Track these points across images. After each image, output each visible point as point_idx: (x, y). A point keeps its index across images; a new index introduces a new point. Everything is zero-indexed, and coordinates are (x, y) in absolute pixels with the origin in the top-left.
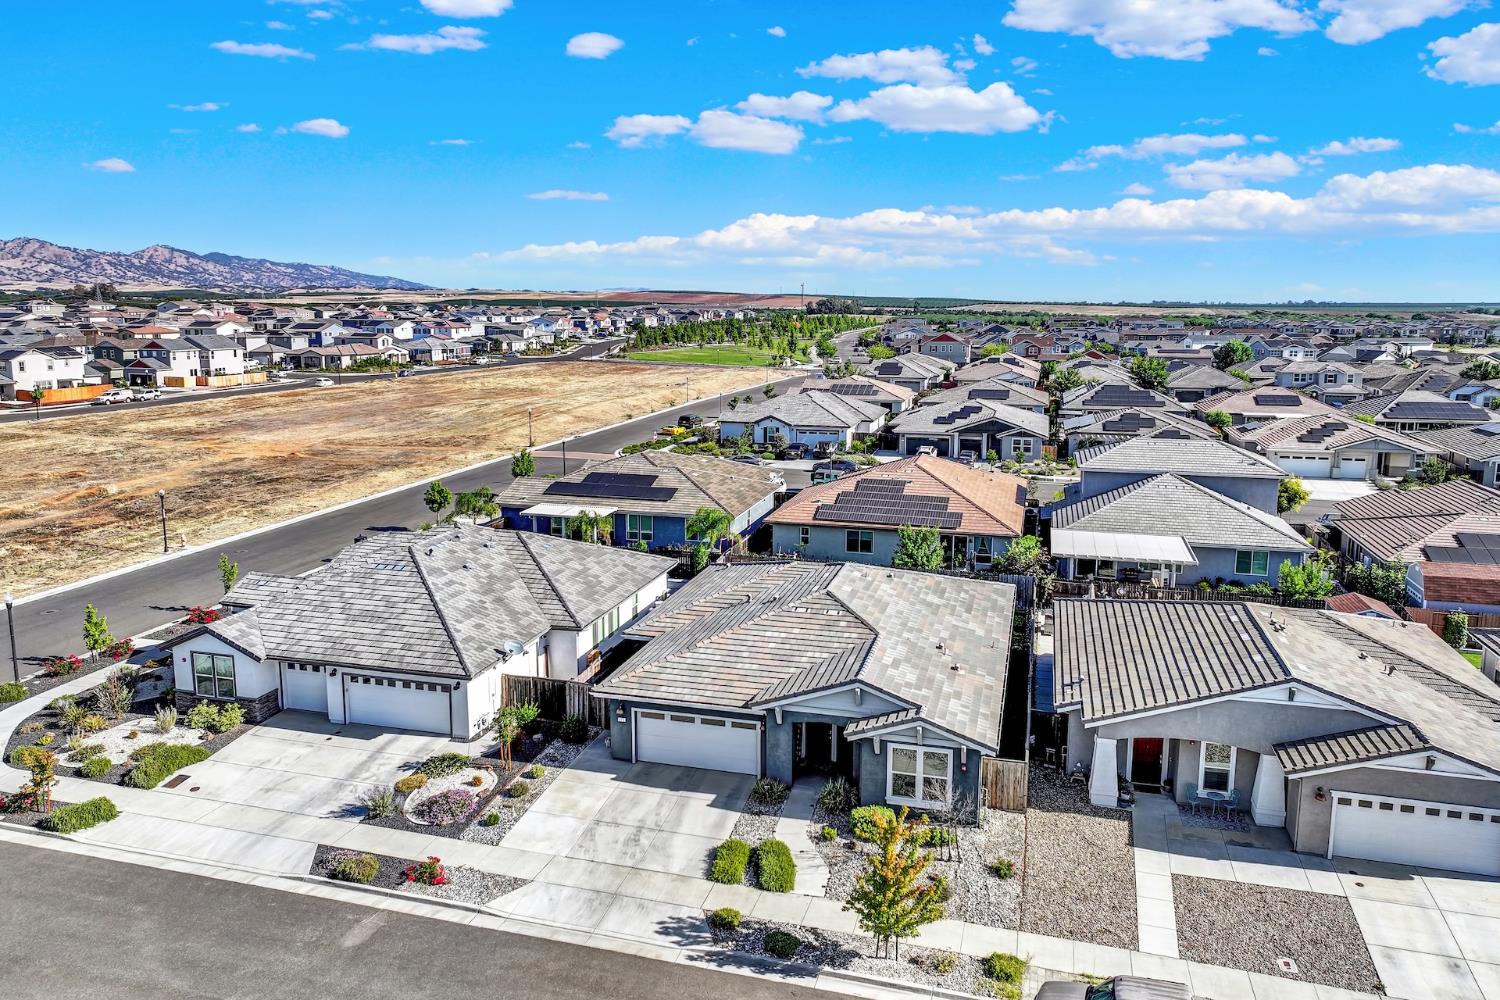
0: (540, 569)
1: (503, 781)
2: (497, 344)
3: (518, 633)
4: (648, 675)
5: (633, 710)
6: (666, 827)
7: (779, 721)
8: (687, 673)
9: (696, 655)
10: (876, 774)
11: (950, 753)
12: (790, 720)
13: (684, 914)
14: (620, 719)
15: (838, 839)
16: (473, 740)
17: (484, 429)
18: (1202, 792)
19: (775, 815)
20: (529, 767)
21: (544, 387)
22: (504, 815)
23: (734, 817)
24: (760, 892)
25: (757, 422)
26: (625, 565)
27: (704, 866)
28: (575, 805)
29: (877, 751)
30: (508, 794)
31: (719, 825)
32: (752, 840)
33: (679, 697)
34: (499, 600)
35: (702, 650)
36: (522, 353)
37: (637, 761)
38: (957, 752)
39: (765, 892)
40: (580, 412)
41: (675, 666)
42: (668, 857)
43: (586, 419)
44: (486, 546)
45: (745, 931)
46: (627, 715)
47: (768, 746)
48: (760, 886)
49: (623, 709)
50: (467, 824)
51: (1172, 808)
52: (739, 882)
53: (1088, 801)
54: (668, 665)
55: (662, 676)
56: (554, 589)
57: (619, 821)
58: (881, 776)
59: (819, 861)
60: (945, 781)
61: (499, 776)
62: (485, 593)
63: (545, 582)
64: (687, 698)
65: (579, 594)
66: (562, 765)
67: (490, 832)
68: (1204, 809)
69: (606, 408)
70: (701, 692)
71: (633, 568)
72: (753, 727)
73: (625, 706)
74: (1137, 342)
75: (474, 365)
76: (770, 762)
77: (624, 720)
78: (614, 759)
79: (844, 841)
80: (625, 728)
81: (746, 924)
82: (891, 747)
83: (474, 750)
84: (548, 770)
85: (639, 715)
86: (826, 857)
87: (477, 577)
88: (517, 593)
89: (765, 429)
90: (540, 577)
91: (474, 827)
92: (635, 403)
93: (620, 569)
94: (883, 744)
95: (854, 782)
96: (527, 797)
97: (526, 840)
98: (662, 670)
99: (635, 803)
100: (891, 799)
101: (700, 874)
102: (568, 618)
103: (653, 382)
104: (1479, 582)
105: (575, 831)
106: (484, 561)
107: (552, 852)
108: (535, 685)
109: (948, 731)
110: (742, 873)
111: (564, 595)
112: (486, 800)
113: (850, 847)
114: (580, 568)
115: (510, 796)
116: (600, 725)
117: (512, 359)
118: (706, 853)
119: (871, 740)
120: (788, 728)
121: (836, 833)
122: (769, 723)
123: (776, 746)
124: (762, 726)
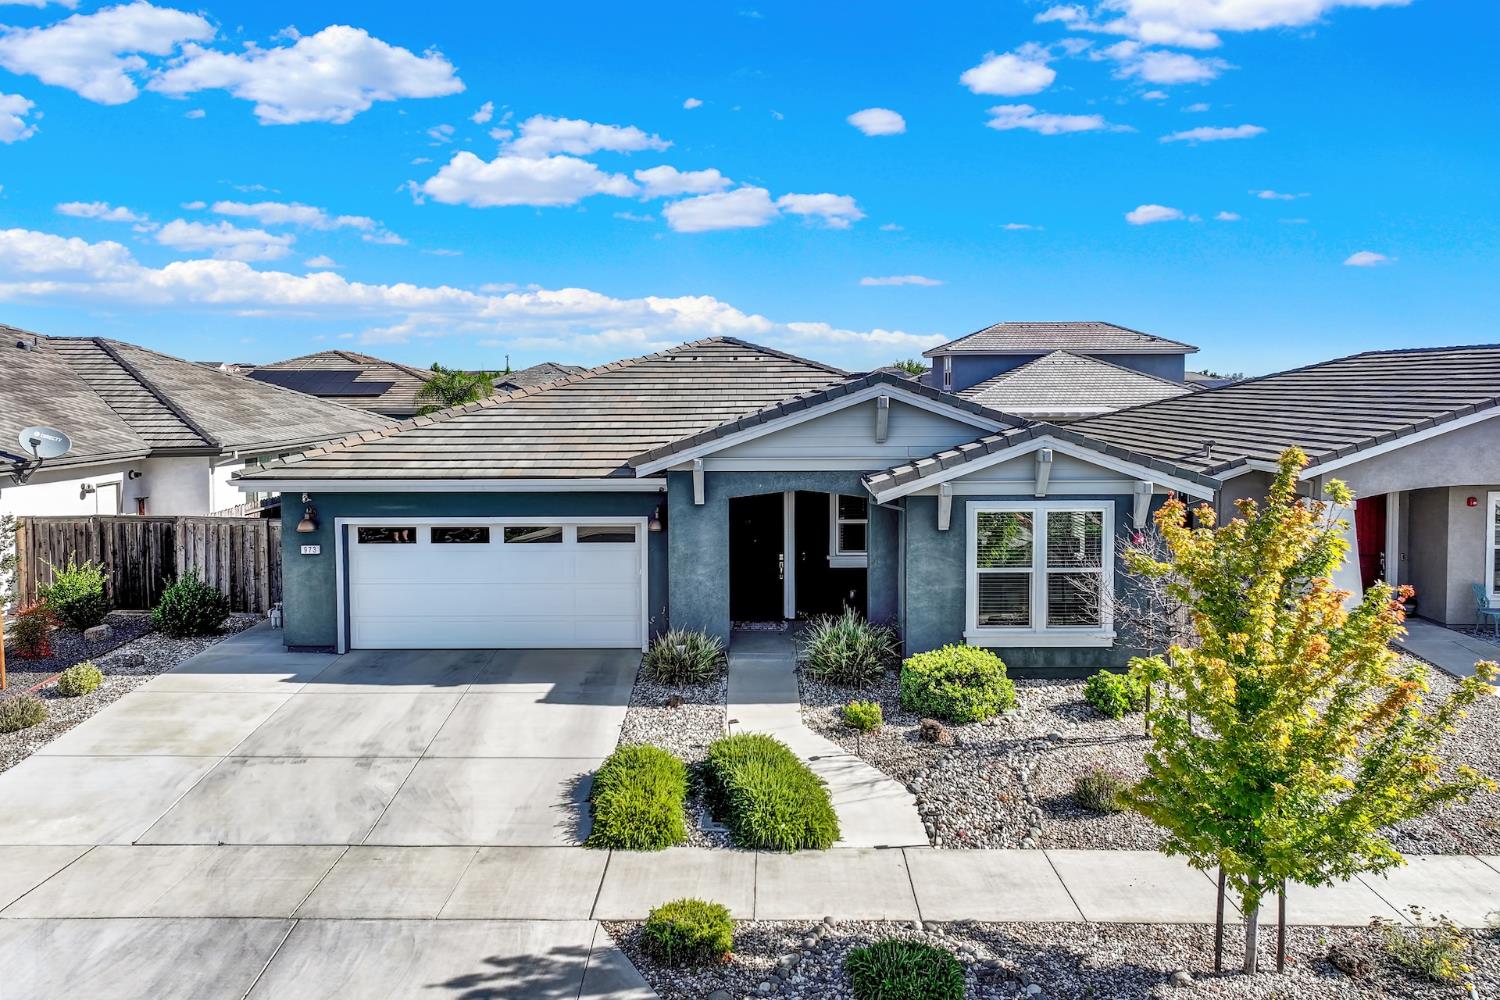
4: (377, 448)
5: (338, 520)
6: (439, 749)
7: (699, 499)
8: (462, 441)
10: (941, 581)
11: (1108, 509)
12: (724, 494)
13: (538, 943)
14: (306, 550)
15: (885, 728)
18: (1489, 600)
19: (712, 702)
23: (611, 715)
24: (752, 856)
27: (565, 816)
28: (178, 733)
29: (944, 523)
31: (580, 732)
33: (456, 474)
37: (348, 649)
38: (1124, 504)
39: (765, 857)
42: (456, 807)
45: (762, 962)
46: (325, 534)
47: (673, 561)
49: (314, 521)
52: (681, 840)
54: (420, 433)
55: (409, 449)
58: (952, 589)
59: (868, 772)
60: (1097, 577)
65: (220, 416)
66: (156, 669)
70: (504, 464)
72: (628, 537)
76: (678, 600)
77: (315, 550)
78: (292, 650)
79: (902, 730)
80: (320, 571)
81: (752, 942)
82: (973, 510)
84: (116, 680)
85: (354, 536)
86: (880, 762)
88: (80, 404)
94: (959, 504)
96: (39, 729)
100: (977, 634)
101: (560, 836)
105: (172, 782)
107: (90, 839)
110: (680, 821)
111: (186, 410)
113: (926, 737)
114: (223, 393)
118: (562, 788)
119: (930, 502)
120: (721, 513)
121: (876, 708)
122: (675, 508)
123: (692, 558)
124: (656, 527)
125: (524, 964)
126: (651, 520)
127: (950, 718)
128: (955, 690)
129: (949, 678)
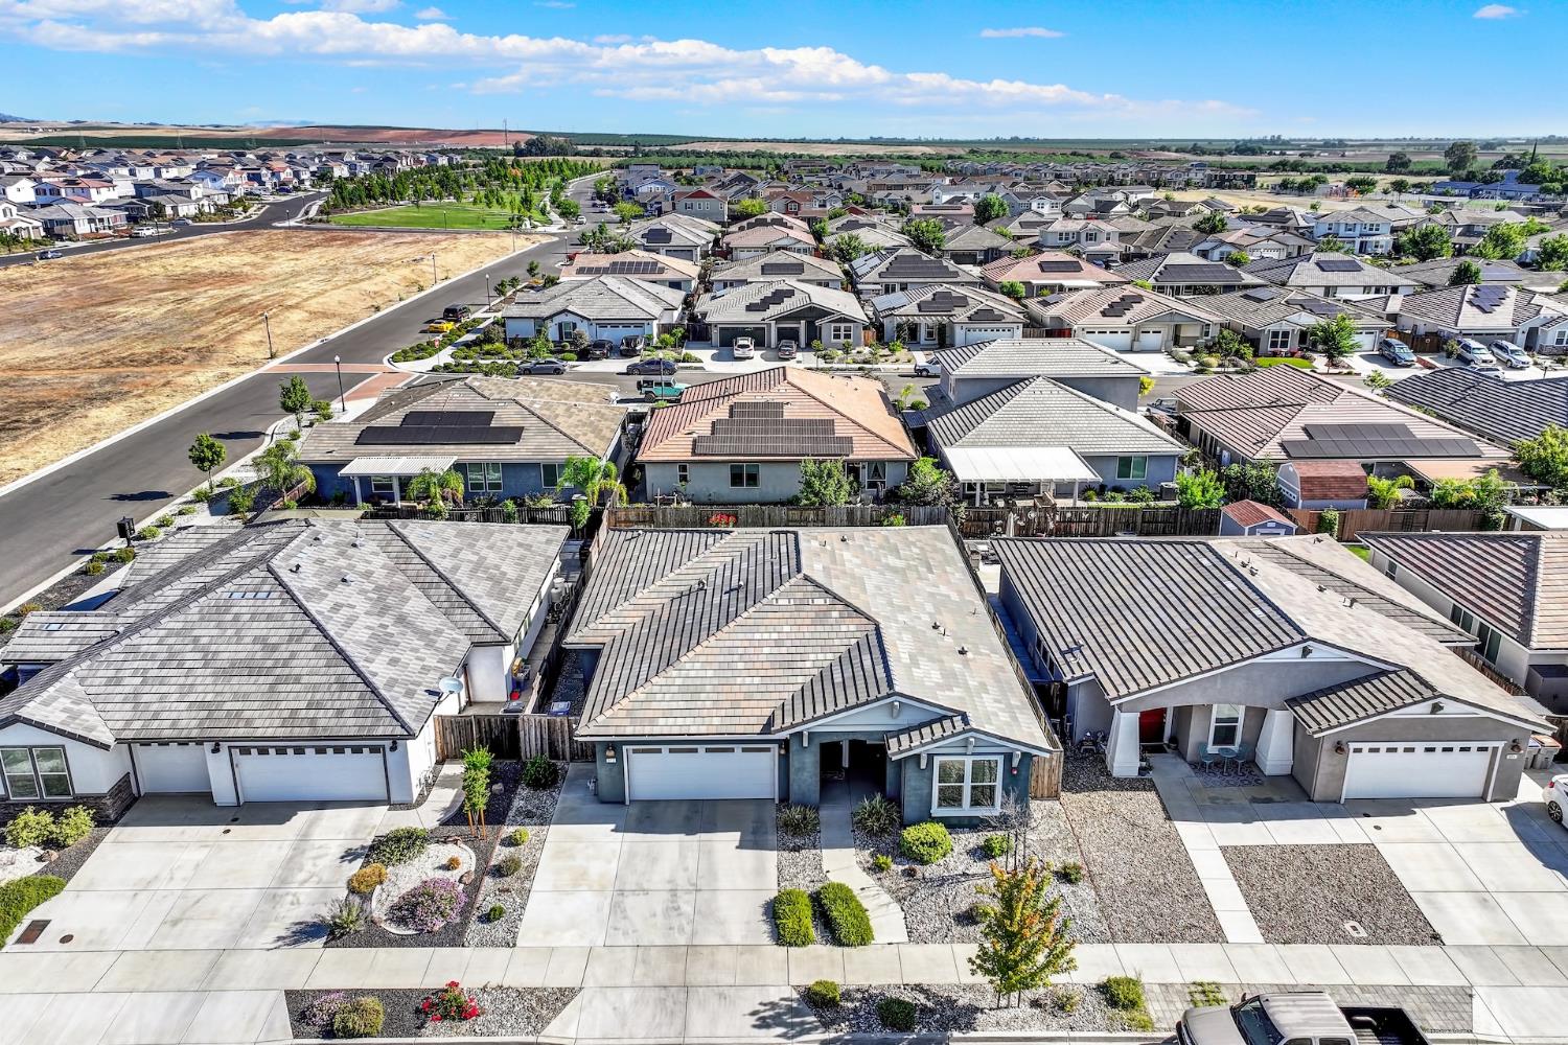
0: (434, 569)
1: (483, 856)
2: (158, 210)
3: (441, 661)
4: (637, 705)
5: (624, 748)
6: (702, 884)
7: (805, 744)
8: (679, 697)
9: (683, 673)
10: (921, 789)
11: (1000, 759)
12: (817, 741)
13: (774, 995)
14: (609, 760)
15: (893, 867)
16: (419, 804)
17: (200, 337)
18: (1212, 749)
19: (815, 847)
20: (507, 830)
21: (246, 269)
22: (506, 901)
23: (771, 857)
24: (840, 949)
25: (551, 317)
26: (520, 545)
27: (766, 927)
28: (584, 874)
29: (923, 766)
30: (499, 872)
31: (760, 871)
32: (805, 885)
33: (684, 730)
34: (401, 620)
35: (688, 666)
36: (195, 218)
37: (633, 801)
38: (1009, 757)
39: (846, 949)
40: (313, 305)
41: (665, 689)
42: (722, 923)
43: (325, 315)
44: (354, 545)
45: (850, 1005)
46: (619, 756)
47: (792, 770)
48: (837, 941)
49: (614, 749)
50: (464, 924)
51: (1186, 769)
52: (813, 942)
53: (1109, 775)
54: (656, 689)
55: (654, 705)
56: (460, 595)
57: (646, 886)
58: (926, 791)
59: (886, 898)
60: (994, 786)
61: (474, 849)
62: (382, 613)
63: (445, 585)
64: (693, 730)
65: (490, 595)
66: (544, 820)
67: (499, 929)
68: (1218, 765)
69: (343, 298)
70: (707, 721)
71: (528, 547)
72: (768, 750)
73: (615, 747)
74: (886, 192)
75: (135, 239)
76: (794, 787)
77: (613, 760)
78: (603, 802)
79: (901, 868)
80: (615, 769)
81: (847, 996)
82: (937, 760)
83: (426, 818)
84: (530, 832)
85: (632, 753)
86: (890, 891)
87: (363, 592)
88: (416, 604)
89: (560, 325)
90: (437, 579)
91: (474, 925)
92: (376, 289)
93: (516, 552)
94: (931, 757)
95: (895, 800)
96: (522, 872)
97: (547, 933)
98: (651, 697)
99: (654, 860)
100: (936, 811)
101: (766, 939)
102: (490, 631)
103: (382, 257)
104: (1344, 479)
105: (599, 910)
106: (361, 567)
107: (586, 943)
108: (479, 723)
109: (1001, 738)
110: (812, 929)
111: (474, 600)
112: (473, 888)
113: (910, 873)
114: (475, 558)
115: (502, 876)
116: (564, 758)
117: (185, 229)
118: (762, 910)
119: (918, 756)
120: (816, 749)
121: (890, 859)
122: (794, 747)
123: (801, 769)
124: (783, 752)
125: (773, 1005)
126: (780, 747)
127: (923, 862)
128: (923, 850)
129: (922, 844)
